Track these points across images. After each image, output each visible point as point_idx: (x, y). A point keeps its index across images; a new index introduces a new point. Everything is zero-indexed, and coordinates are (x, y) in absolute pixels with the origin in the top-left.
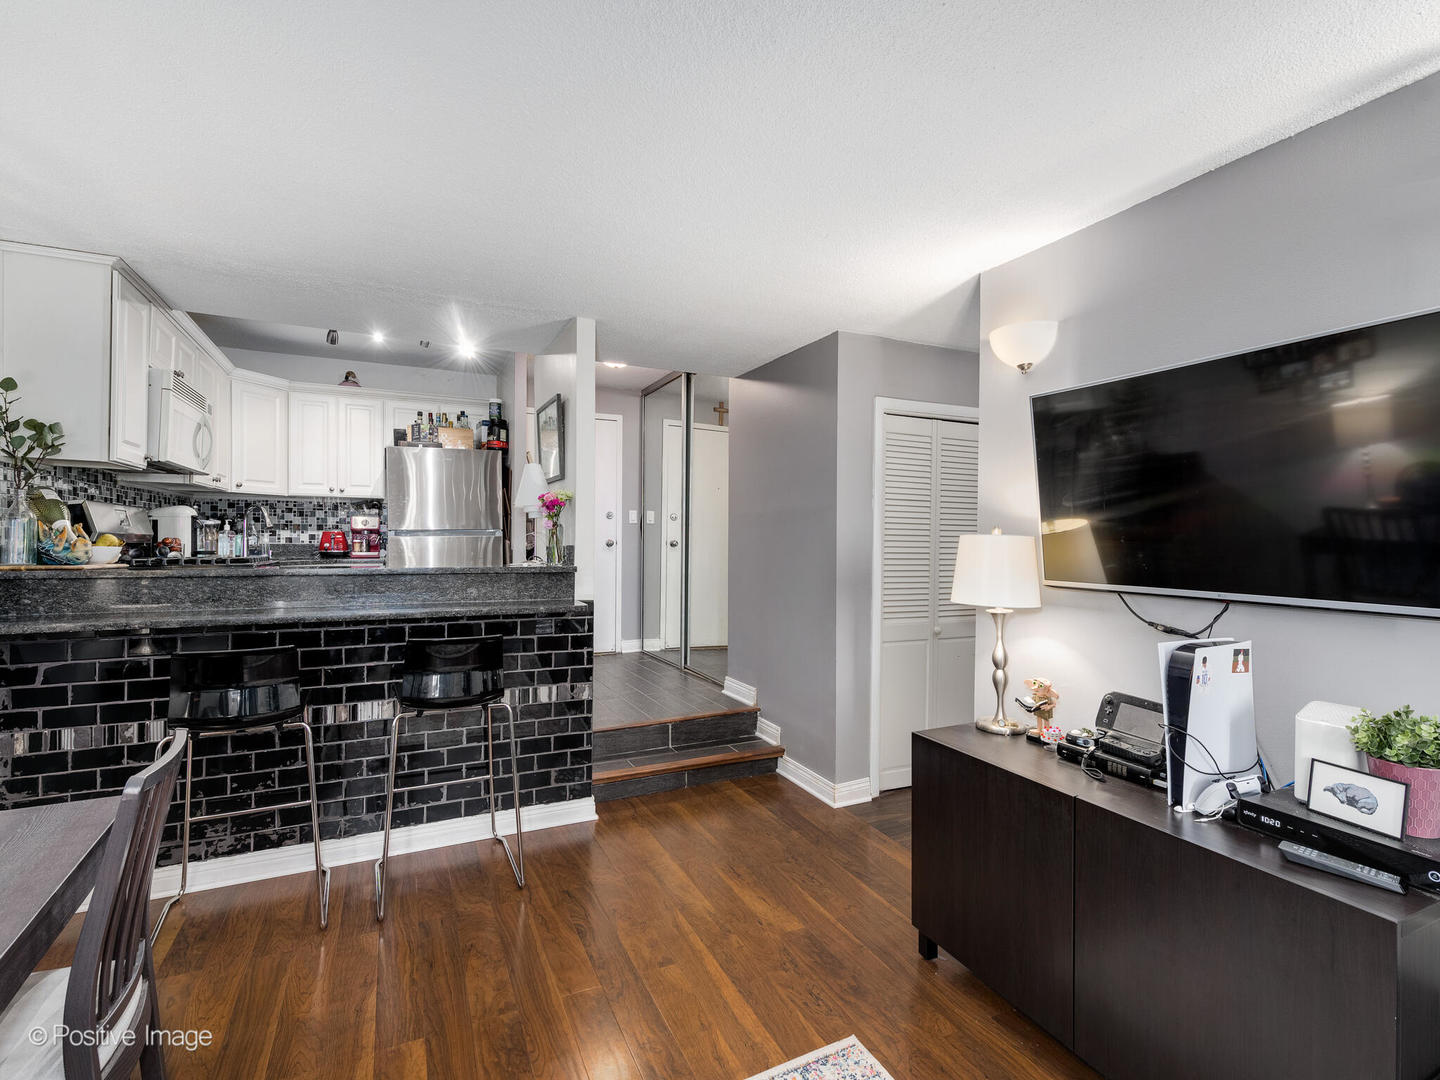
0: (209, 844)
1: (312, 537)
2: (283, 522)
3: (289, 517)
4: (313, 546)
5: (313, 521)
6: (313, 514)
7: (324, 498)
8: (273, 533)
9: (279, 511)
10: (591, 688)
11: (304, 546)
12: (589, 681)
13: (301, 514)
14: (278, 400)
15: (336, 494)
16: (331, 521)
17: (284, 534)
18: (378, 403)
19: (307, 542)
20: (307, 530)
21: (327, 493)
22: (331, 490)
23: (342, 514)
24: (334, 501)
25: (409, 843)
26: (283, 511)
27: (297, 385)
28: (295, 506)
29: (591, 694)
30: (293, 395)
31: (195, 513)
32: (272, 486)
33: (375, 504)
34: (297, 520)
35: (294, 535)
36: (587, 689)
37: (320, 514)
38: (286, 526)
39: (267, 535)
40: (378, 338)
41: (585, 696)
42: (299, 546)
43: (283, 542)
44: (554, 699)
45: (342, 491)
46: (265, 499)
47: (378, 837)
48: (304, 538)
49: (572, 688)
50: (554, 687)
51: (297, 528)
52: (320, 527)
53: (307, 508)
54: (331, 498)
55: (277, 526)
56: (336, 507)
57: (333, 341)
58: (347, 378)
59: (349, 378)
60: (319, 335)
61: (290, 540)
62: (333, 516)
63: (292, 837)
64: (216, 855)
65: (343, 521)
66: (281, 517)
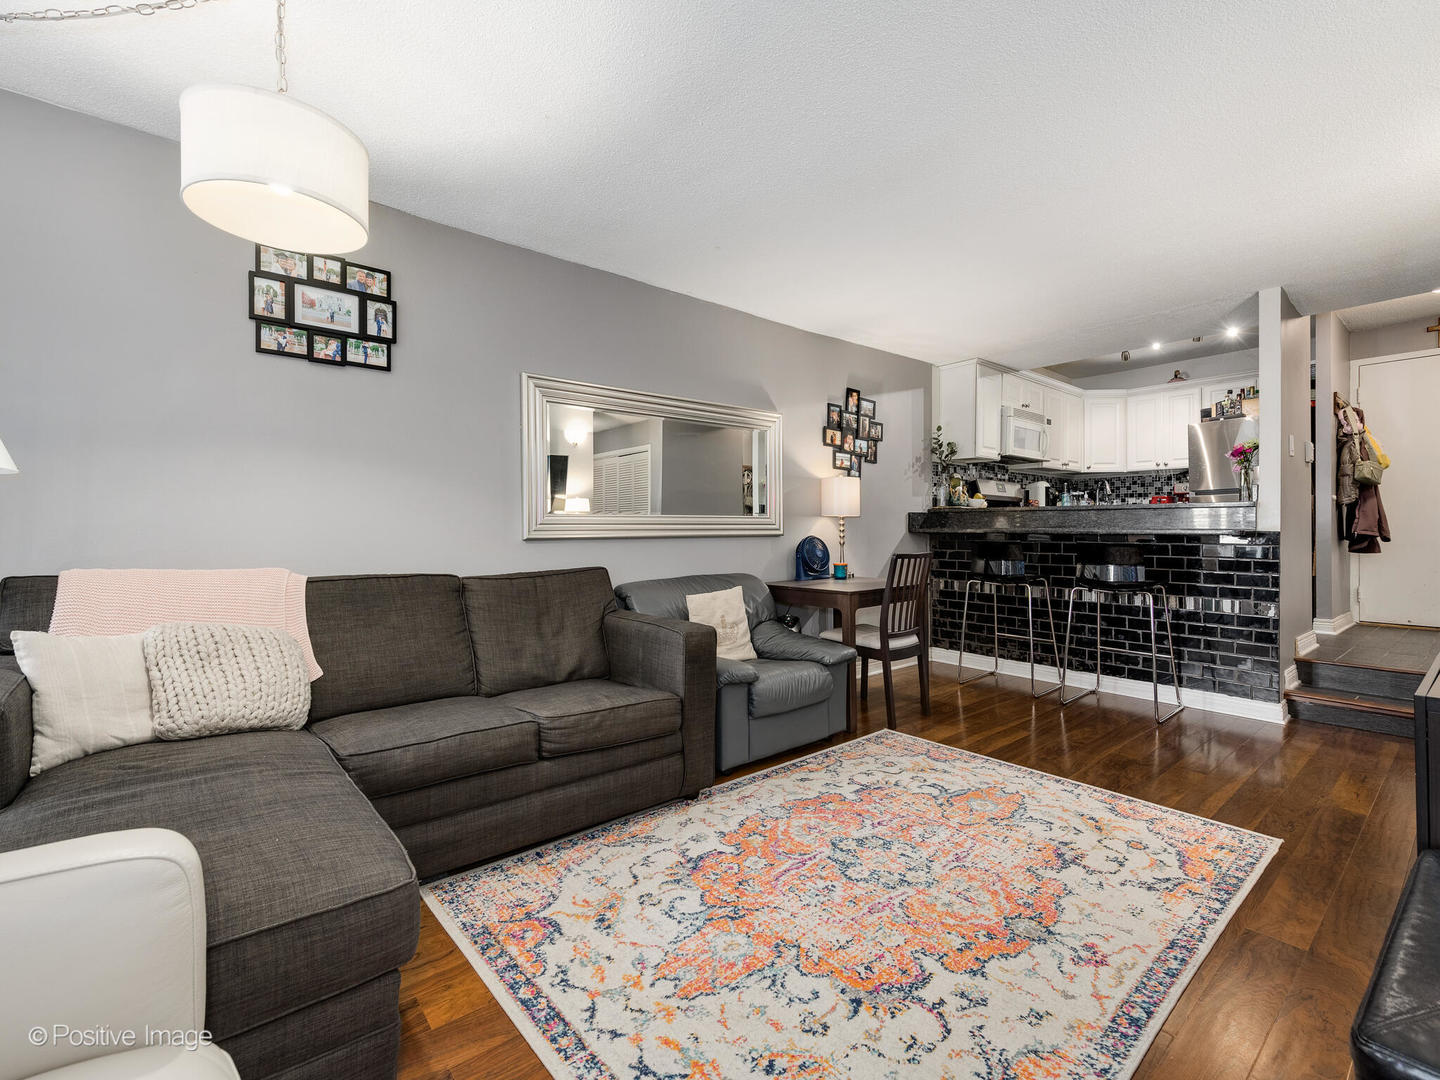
0: (1009, 651)
2: (1130, 492)
3: (1135, 488)
5: (1152, 490)
6: (1152, 484)
8: (1123, 501)
10: (1278, 608)
12: (1274, 601)
13: (1143, 485)
14: (1118, 407)
15: (1162, 467)
18: (1197, 391)
21: (1154, 467)
22: (1158, 465)
24: (1168, 474)
25: (1115, 688)
26: (1130, 484)
27: (1130, 391)
29: (1278, 612)
31: (1048, 485)
32: (1113, 466)
33: (1182, 475)
34: (1140, 490)
35: (1138, 501)
36: (1273, 608)
37: (1157, 484)
38: (1132, 496)
40: (1156, 347)
41: (1271, 613)
44: (1237, 611)
45: (1166, 465)
47: (1093, 677)
49: (1256, 606)
50: (1237, 602)
51: (1140, 495)
53: (1148, 480)
54: (1157, 471)
55: (1126, 495)
56: (1169, 478)
57: (1126, 359)
58: (1176, 376)
59: (1177, 376)
60: (1117, 356)
63: (1047, 661)
64: (1012, 659)
66: (1129, 488)
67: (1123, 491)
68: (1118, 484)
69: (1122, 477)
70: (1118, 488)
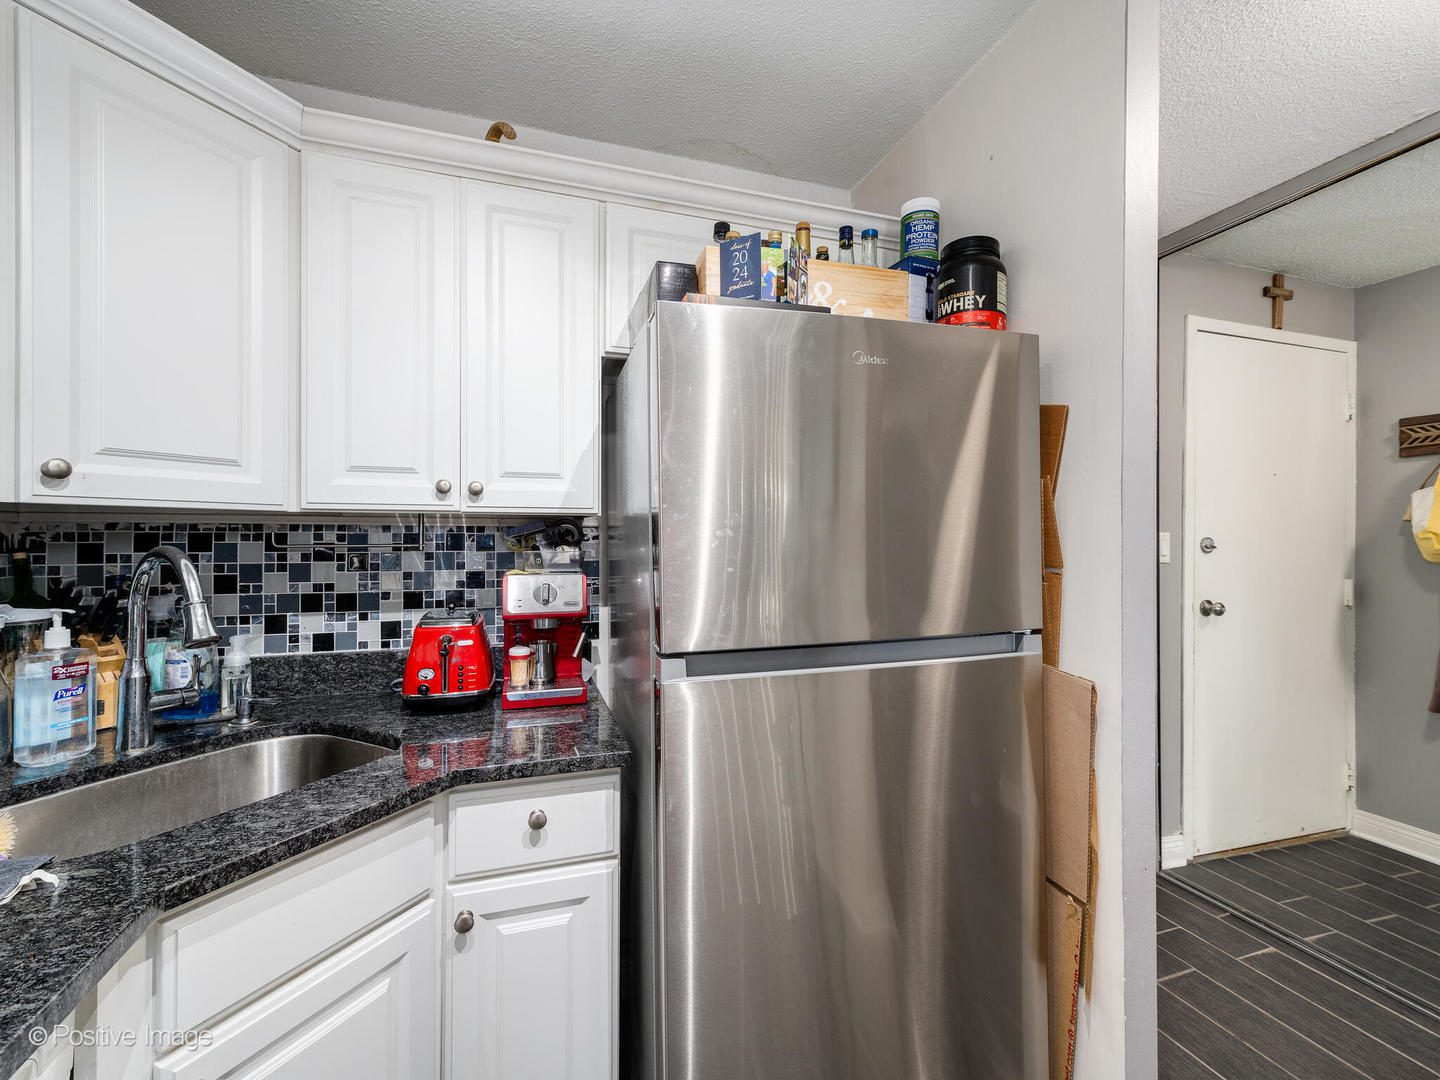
1: (391, 630)
2: (304, 588)
3: (322, 572)
4: (392, 655)
5: (392, 582)
6: (396, 564)
7: (420, 517)
8: (275, 625)
9: (294, 558)
11: (366, 659)
13: (359, 563)
15: (457, 501)
16: (445, 582)
17: (310, 625)
18: (584, 209)
19: (375, 646)
20: (376, 607)
21: (428, 502)
22: (442, 492)
23: (474, 559)
24: (452, 523)
26: (305, 557)
28: (341, 538)
30: (313, 159)
33: (567, 531)
34: (345, 582)
35: (340, 627)
37: (414, 561)
38: (312, 604)
39: (257, 629)
42: (351, 659)
43: (306, 649)
45: (476, 494)
46: (252, 521)
48: (368, 634)
51: (346, 603)
52: (412, 601)
54: (444, 516)
55: (287, 602)
56: (456, 542)
61: (323, 641)
62: (449, 566)
65: (476, 580)
66: (300, 573)
67: (275, 585)
68: (250, 553)
69: (272, 527)
70: (253, 572)
